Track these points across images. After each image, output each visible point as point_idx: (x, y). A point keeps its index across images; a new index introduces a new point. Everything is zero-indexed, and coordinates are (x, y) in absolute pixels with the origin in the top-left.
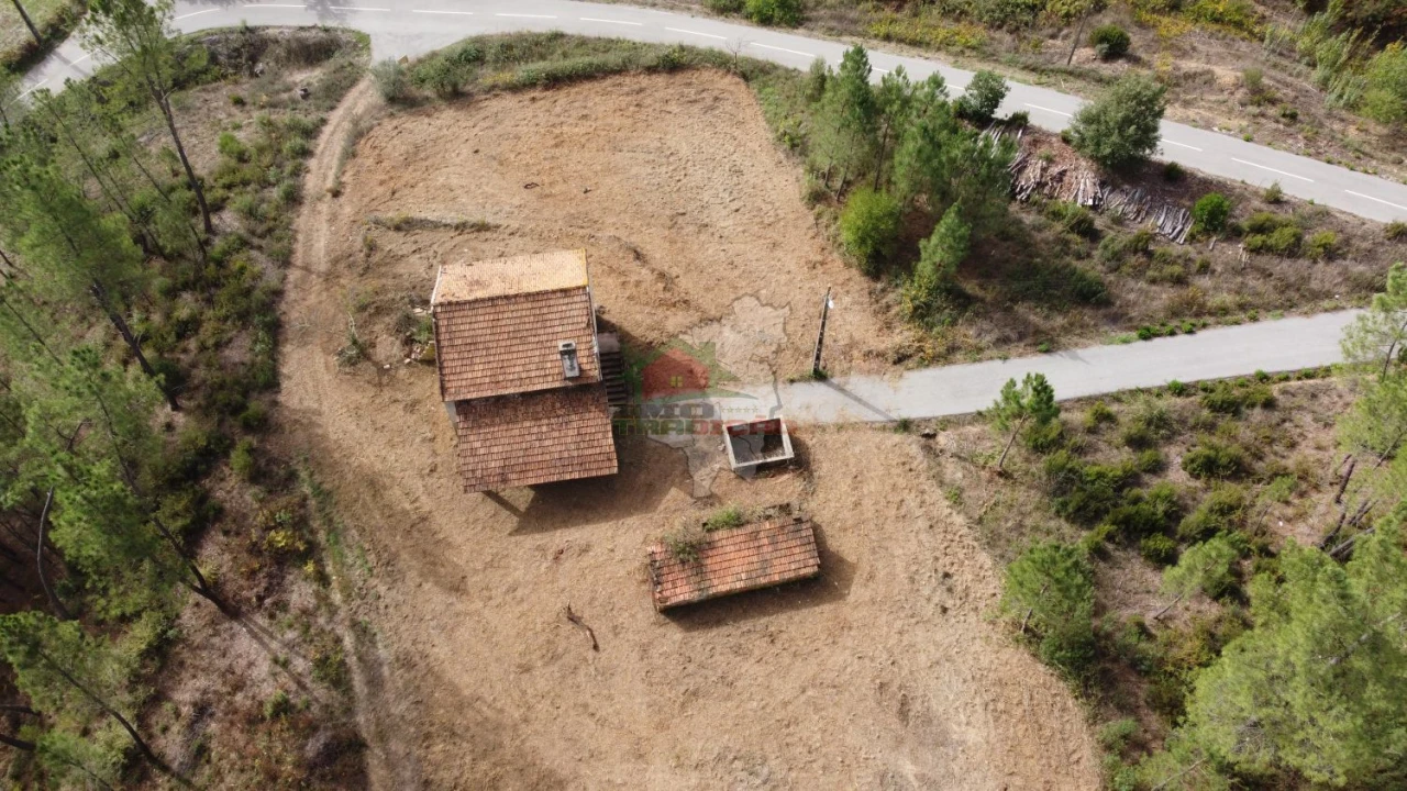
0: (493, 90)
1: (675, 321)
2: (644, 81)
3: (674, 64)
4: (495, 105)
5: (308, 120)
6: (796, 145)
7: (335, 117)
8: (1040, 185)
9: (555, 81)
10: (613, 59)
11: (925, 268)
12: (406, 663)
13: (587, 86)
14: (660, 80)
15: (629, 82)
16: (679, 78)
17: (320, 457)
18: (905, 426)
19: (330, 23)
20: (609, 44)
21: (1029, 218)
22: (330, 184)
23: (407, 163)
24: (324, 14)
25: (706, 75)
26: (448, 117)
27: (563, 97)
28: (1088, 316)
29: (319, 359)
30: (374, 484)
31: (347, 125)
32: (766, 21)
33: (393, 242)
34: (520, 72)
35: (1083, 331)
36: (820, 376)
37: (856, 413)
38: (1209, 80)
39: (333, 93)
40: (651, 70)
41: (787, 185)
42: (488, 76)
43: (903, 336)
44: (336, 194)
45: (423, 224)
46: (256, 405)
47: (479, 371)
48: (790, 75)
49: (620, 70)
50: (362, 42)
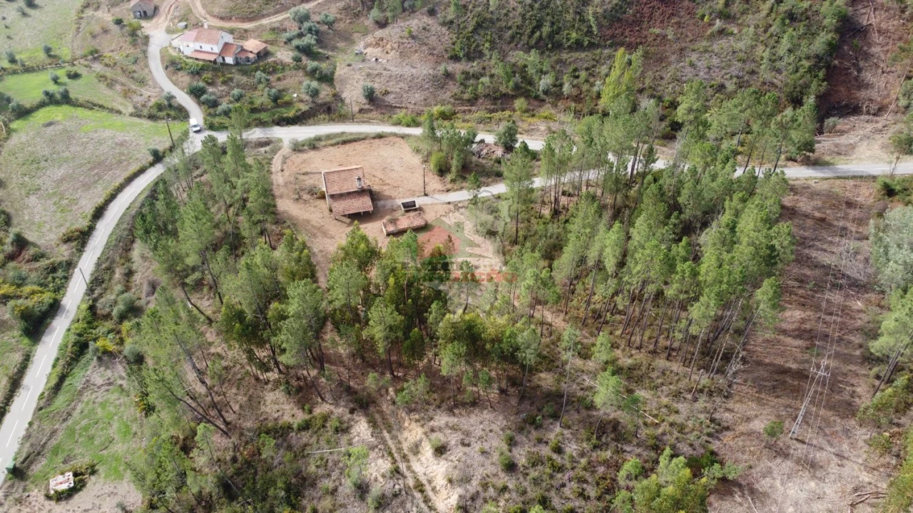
0: (325, 146)
1: (385, 188)
2: (372, 141)
3: (380, 136)
4: (326, 149)
5: (269, 157)
6: (418, 151)
7: (276, 157)
8: (487, 154)
9: (344, 142)
10: (361, 136)
11: (453, 169)
12: (321, 251)
13: (355, 143)
14: (377, 140)
15: (367, 141)
16: (383, 139)
17: (291, 218)
18: (449, 203)
19: (269, 136)
20: (360, 134)
21: (484, 161)
22: (279, 168)
23: (302, 163)
24: (266, 134)
25: (391, 138)
26: (312, 154)
27: (347, 147)
28: (498, 179)
29: (287, 201)
30: (308, 221)
31: (281, 157)
32: (408, 126)
33: (302, 177)
34: (333, 141)
35: (497, 182)
36: (426, 195)
37: (435, 201)
38: (538, 130)
39: (274, 152)
40: (374, 138)
41: (416, 160)
42: (323, 143)
43: (449, 186)
44: (282, 171)
45: (311, 173)
46: (272, 209)
47: (336, 188)
48: (415, 136)
49: (364, 139)
50: (280, 140)
